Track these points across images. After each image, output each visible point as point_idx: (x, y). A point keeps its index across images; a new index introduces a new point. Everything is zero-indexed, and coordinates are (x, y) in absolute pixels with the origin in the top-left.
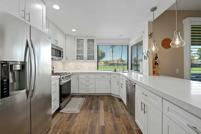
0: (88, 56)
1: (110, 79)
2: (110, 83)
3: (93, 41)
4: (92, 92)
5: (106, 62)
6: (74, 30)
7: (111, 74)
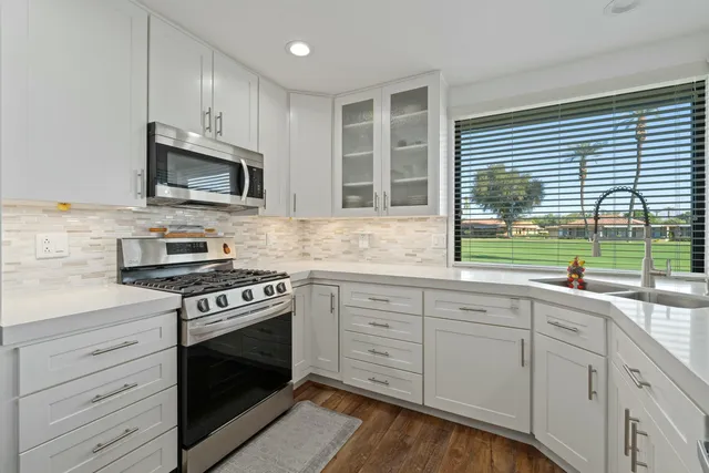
0: (393, 185)
1: (526, 336)
2: (528, 360)
3: (418, 97)
4: (404, 391)
5: (548, 223)
6: (300, 49)
7: (532, 300)
